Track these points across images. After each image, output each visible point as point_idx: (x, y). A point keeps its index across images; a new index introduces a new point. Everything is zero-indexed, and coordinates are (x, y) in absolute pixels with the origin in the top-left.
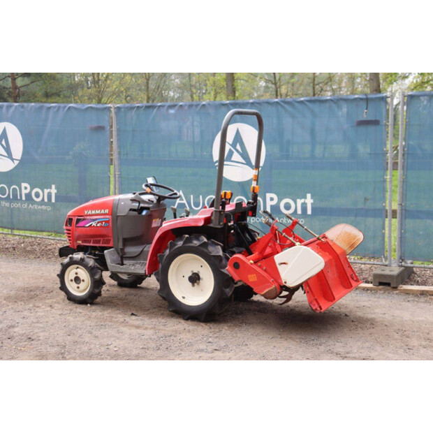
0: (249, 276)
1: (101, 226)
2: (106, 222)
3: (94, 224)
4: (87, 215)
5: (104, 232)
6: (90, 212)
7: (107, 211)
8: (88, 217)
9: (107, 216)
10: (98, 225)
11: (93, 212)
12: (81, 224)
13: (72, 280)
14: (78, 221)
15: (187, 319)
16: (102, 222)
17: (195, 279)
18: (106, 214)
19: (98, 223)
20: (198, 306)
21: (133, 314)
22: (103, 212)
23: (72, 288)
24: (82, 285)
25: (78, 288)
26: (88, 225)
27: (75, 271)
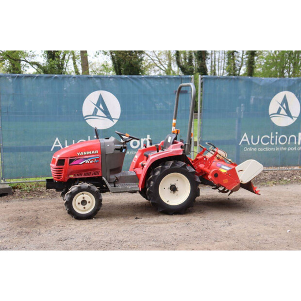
0: (224, 180)
1: (93, 163)
2: (97, 159)
3: (87, 161)
4: (80, 156)
5: (96, 166)
6: (82, 154)
7: (97, 152)
8: (81, 157)
9: (98, 155)
10: (91, 162)
11: (85, 153)
12: (74, 163)
13: (79, 204)
14: (71, 161)
15: (172, 215)
16: (94, 160)
17: (173, 189)
18: (97, 154)
19: (91, 160)
20: (180, 205)
21: (137, 218)
22: (93, 152)
23: (79, 209)
24: (88, 206)
25: (84, 208)
26: (81, 163)
27: (82, 196)
